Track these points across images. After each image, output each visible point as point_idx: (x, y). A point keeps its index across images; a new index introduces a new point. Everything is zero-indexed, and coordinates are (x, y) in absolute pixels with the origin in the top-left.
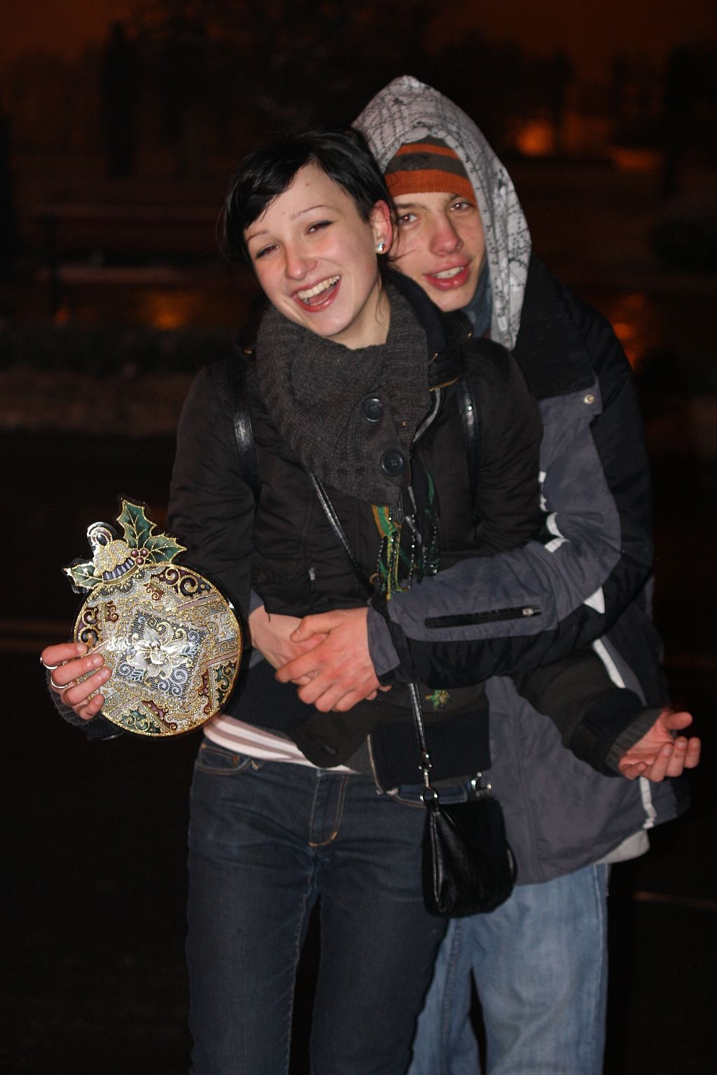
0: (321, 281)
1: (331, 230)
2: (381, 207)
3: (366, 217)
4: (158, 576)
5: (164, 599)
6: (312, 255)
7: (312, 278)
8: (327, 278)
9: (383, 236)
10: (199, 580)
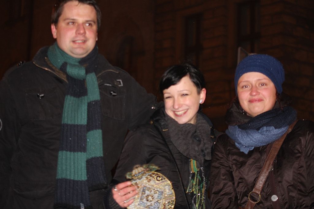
0: (183, 110)
1: (188, 97)
2: (204, 91)
3: (199, 93)
4: (150, 175)
5: (151, 182)
6: (182, 103)
7: (180, 109)
8: (184, 110)
9: (202, 99)
10: (162, 176)
